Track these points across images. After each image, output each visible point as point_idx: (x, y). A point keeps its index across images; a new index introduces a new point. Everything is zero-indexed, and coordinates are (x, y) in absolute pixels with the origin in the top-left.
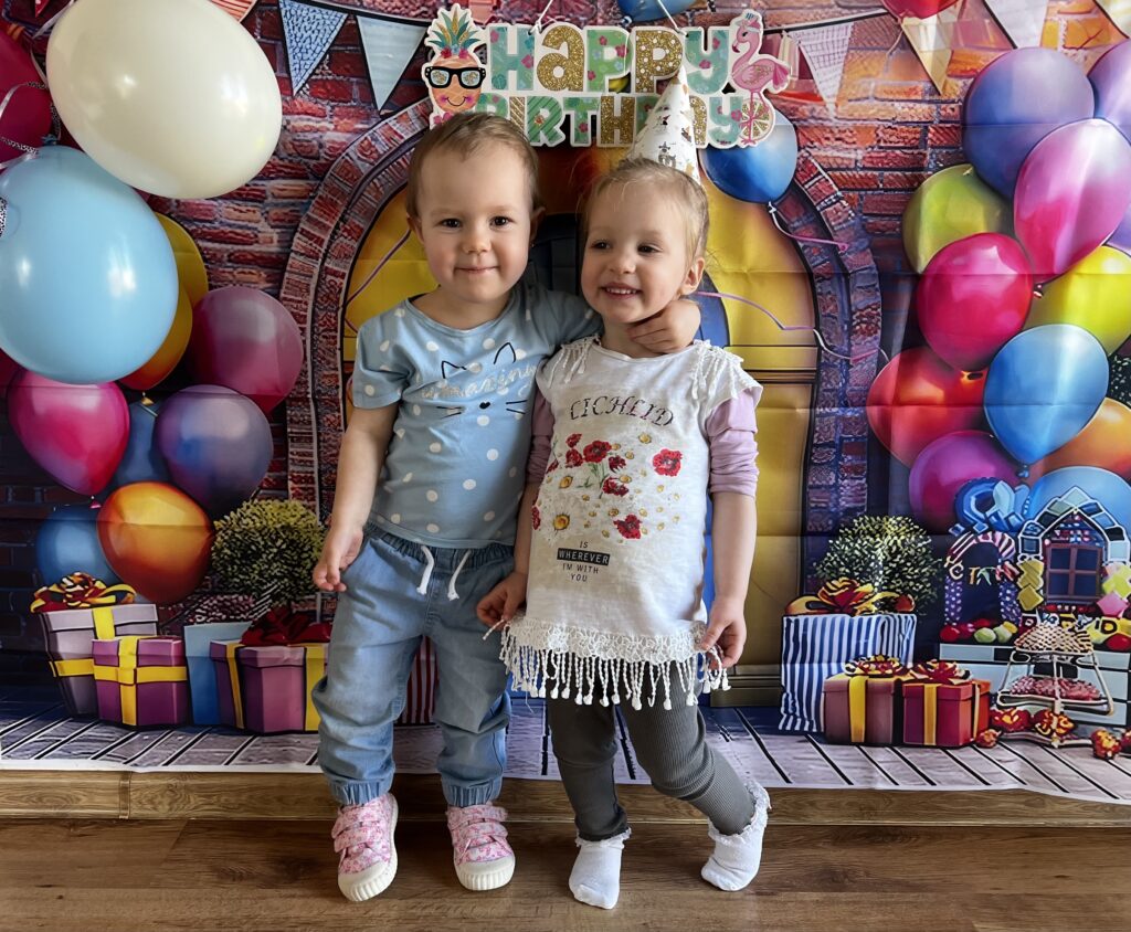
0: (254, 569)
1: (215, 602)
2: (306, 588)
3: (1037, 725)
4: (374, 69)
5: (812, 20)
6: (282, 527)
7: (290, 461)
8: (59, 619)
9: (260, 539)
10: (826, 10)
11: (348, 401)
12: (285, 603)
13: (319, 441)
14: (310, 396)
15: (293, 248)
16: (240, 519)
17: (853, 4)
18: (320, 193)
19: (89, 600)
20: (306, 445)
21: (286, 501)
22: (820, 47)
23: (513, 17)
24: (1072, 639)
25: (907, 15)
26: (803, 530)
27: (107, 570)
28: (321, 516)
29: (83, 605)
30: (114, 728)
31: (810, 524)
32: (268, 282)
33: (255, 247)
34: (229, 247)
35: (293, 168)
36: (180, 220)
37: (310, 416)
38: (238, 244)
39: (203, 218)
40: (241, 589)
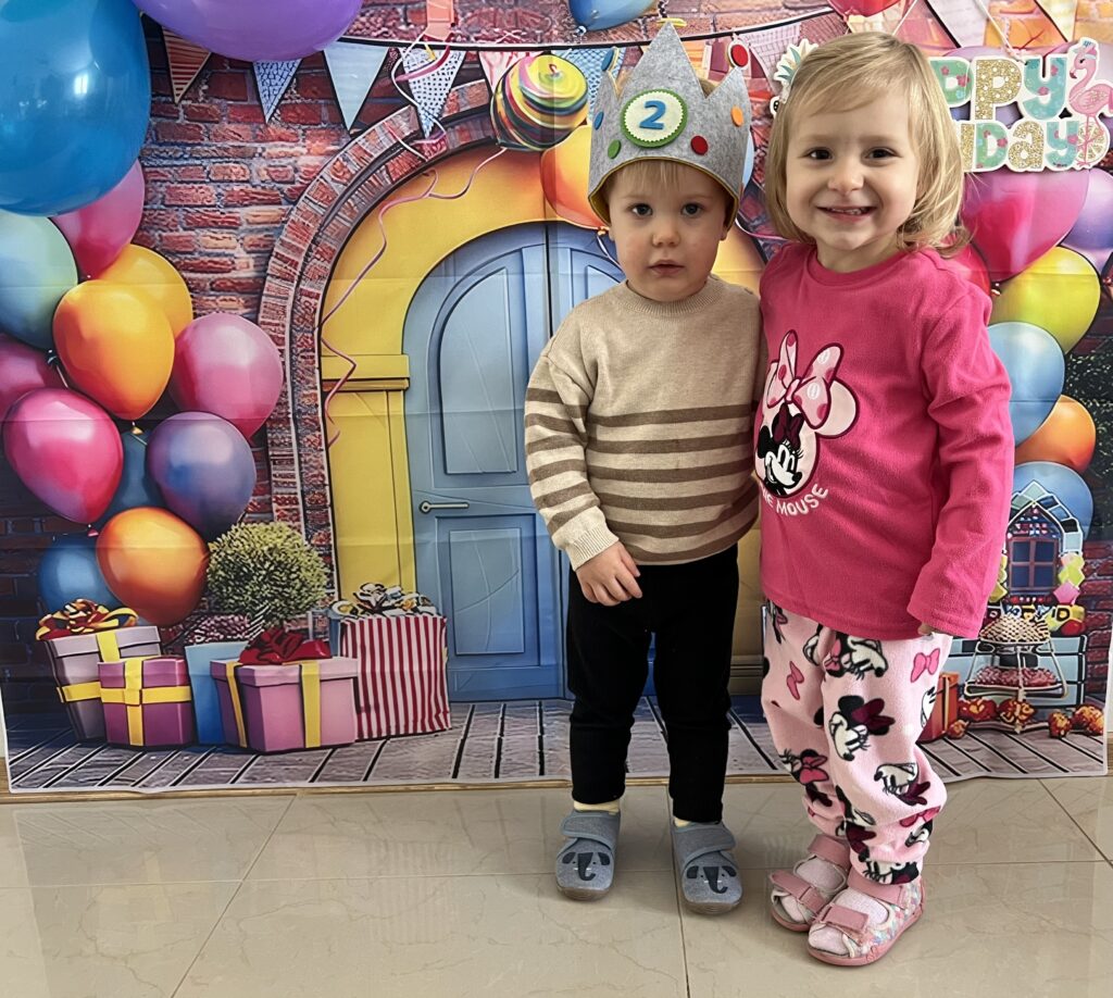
0: (247, 590)
1: (212, 622)
2: (297, 609)
3: (1002, 715)
4: (339, 89)
5: (761, 22)
6: (270, 549)
7: (274, 484)
8: (63, 645)
9: (249, 561)
10: (774, 12)
11: (327, 420)
12: (277, 622)
13: (300, 462)
14: (290, 416)
15: (269, 272)
16: (230, 542)
17: (798, 5)
18: (292, 217)
19: (93, 625)
20: (288, 467)
21: (271, 524)
22: (770, 47)
23: (472, 33)
24: (1032, 629)
25: (852, 13)
27: (109, 595)
28: (307, 536)
29: (86, 630)
30: (122, 751)
32: (246, 307)
33: (233, 274)
34: (210, 276)
35: (265, 195)
36: (164, 253)
37: (290, 438)
38: (217, 272)
39: (183, 250)
40: (237, 610)
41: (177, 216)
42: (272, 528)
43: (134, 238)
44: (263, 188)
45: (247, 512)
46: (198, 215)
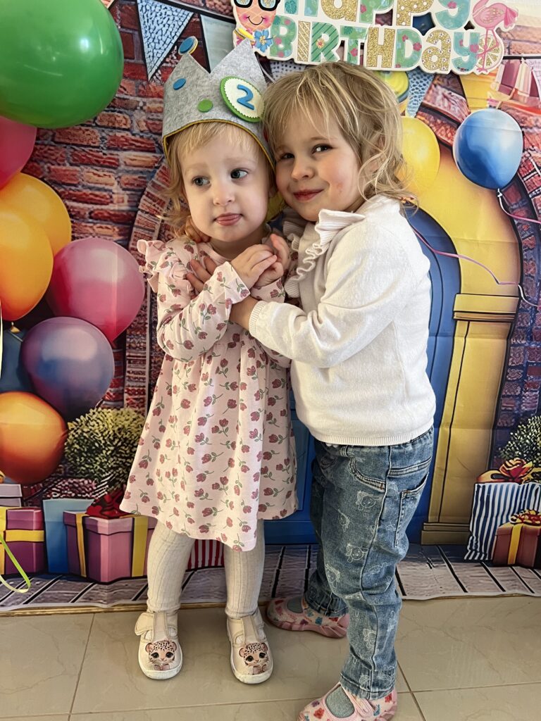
0: (97, 461)
1: (67, 483)
6: (119, 429)
7: (127, 378)
9: (101, 438)
12: (119, 486)
13: (150, 363)
14: (147, 326)
15: (140, 207)
16: (88, 422)
20: (140, 366)
21: (122, 409)
26: (495, 427)
31: (500, 421)
32: (120, 235)
33: (111, 207)
34: (90, 206)
35: (142, 143)
36: (53, 183)
37: (145, 343)
38: (96, 204)
39: (69, 182)
40: (87, 475)
41: (65, 152)
42: (122, 413)
43: (25, 168)
44: (142, 137)
45: (104, 399)
46: (83, 153)
